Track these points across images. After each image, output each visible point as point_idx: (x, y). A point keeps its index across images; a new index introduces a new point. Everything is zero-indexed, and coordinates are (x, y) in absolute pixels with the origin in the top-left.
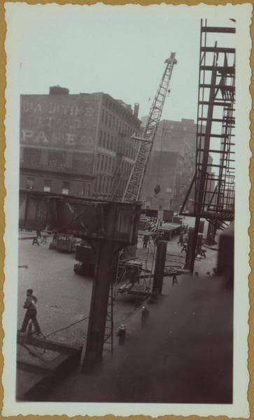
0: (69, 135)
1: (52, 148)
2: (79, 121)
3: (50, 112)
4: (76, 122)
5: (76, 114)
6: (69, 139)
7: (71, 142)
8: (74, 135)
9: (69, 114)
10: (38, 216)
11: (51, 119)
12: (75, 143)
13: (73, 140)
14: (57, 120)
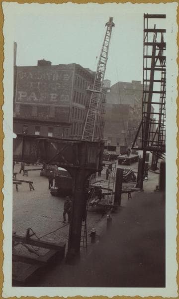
0: (52, 95)
1: (39, 104)
2: (59, 85)
3: (38, 78)
4: (57, 85)
5: (57, 79)
6: (52, 97)
8: (56, 95)
9: (52, 80)
10: (32, 153)
11: (39, 83)
12: (56, 100)
13: (55, 98)
14: (43, 84)
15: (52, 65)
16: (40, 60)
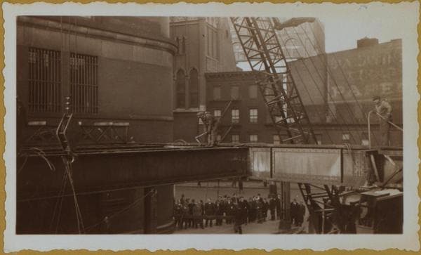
0: (383, 85)
1: (365, 100)
2: (394, 69)
3: (360, 65)
4: (391, 71)
5: (389, 62)
6: (384, 89)
7: (388, 91)
8: (389, 84)
9: (381, 64)
10: (356, 172)
11: (361, 71)
12: (392, 92)
13: (389, 89)
14: (369, 72)
15: (380, 43)
16: (359, 39)
